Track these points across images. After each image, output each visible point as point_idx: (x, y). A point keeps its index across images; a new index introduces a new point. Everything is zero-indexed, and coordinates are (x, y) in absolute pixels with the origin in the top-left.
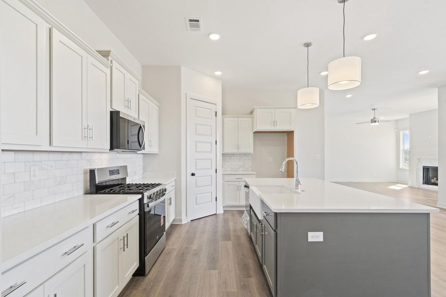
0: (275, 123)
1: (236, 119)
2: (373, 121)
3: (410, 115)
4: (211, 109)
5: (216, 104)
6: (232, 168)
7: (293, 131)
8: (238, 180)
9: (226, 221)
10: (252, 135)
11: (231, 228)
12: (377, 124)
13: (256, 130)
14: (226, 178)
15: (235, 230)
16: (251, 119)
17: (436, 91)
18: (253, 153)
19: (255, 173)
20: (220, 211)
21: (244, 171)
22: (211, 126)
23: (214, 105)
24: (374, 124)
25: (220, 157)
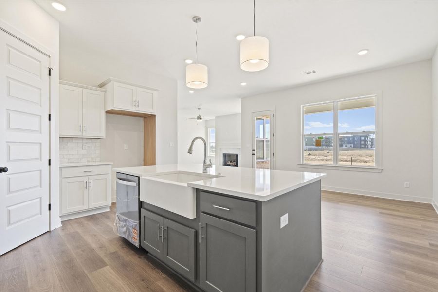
0: (136, 104)
1: (80, 89)
2: (199, 118)
3: (216, 117)
4: (40, 62)
5: (50, 56)
6: (69, 159)
7: (155, 116)
8: (86, 174)
9: (75, 237)
10: (103, 115)
11: (94, 246)
12: (201, 120)
13: (108, 109)
14: (67, 173)
15: (102, 247)
16: (103, 93)
17: (240, 100)
18: (105, 137)
19: (112, 163)
20: (57, 224)
21: (89, 161)
22: (40, 89)
23: (47, 58)
24: (199, 120)
25: (55, 141)
